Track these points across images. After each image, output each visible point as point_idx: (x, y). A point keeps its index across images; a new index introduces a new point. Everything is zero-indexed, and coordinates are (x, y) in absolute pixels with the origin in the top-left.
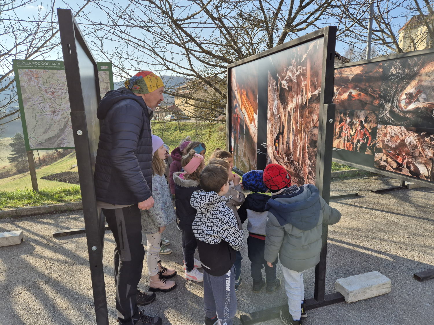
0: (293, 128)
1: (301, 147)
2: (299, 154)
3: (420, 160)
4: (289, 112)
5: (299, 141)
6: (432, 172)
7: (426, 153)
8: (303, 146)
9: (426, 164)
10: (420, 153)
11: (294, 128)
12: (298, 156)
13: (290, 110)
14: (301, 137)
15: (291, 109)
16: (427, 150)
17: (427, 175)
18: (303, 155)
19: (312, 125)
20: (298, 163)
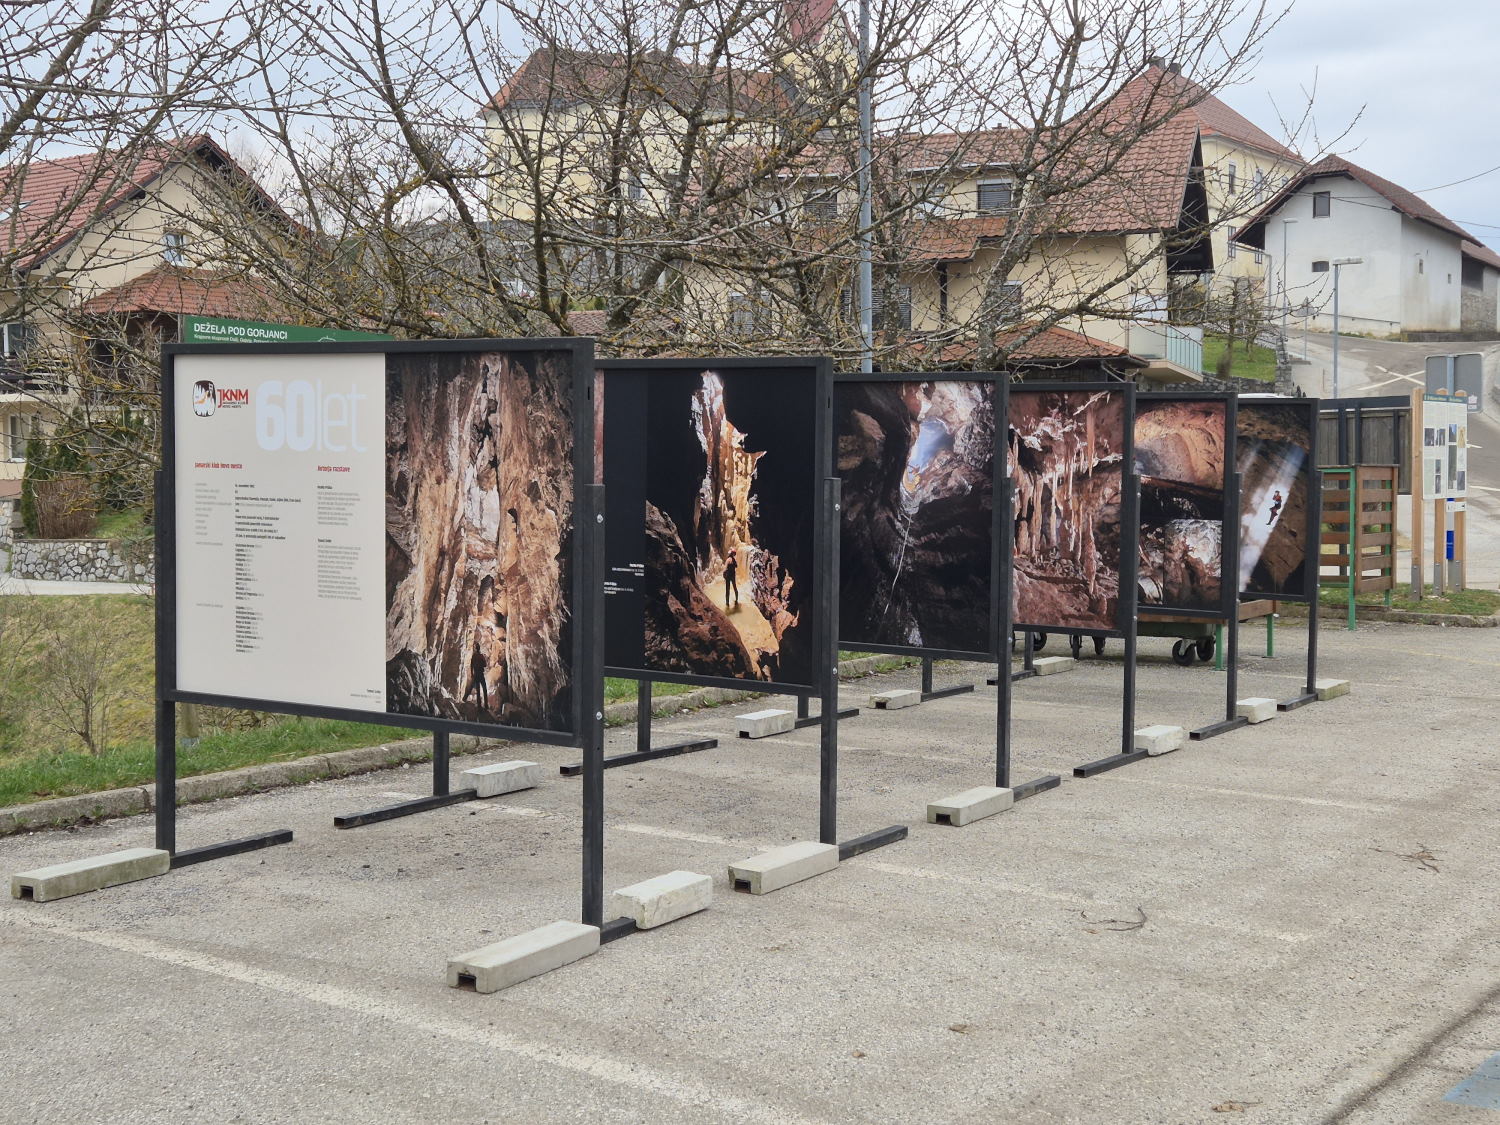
0: (1057, 509)
1: (1078, 534)
2: (1076, 546)
3: (1143, 572)
4: (1045, 485)
5: (1074, 527)
6: (1164, 590)
7: (1151, 559)
8: (1083, 534)
9: (1153, 578)
10: (1142, 559)
11: (1061, 508)
12: (1071, 549)
13: (1047, 481)
14: (1079, 520)
15: (1051, 480)
16: (1153, 554)
17: (1156, 595)
18: (1083, 546)
19: (1102, 502)
20: (1074, 561)
